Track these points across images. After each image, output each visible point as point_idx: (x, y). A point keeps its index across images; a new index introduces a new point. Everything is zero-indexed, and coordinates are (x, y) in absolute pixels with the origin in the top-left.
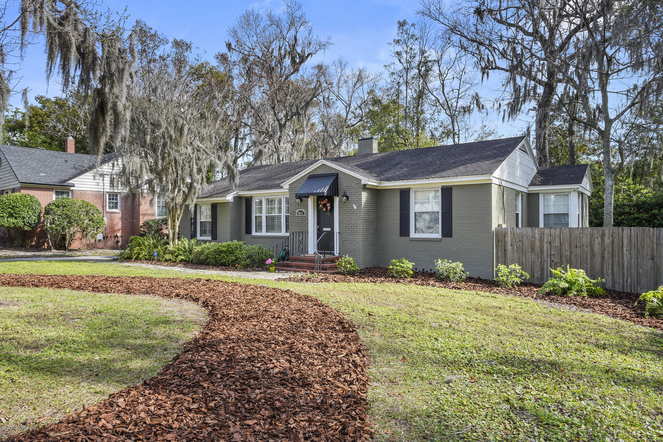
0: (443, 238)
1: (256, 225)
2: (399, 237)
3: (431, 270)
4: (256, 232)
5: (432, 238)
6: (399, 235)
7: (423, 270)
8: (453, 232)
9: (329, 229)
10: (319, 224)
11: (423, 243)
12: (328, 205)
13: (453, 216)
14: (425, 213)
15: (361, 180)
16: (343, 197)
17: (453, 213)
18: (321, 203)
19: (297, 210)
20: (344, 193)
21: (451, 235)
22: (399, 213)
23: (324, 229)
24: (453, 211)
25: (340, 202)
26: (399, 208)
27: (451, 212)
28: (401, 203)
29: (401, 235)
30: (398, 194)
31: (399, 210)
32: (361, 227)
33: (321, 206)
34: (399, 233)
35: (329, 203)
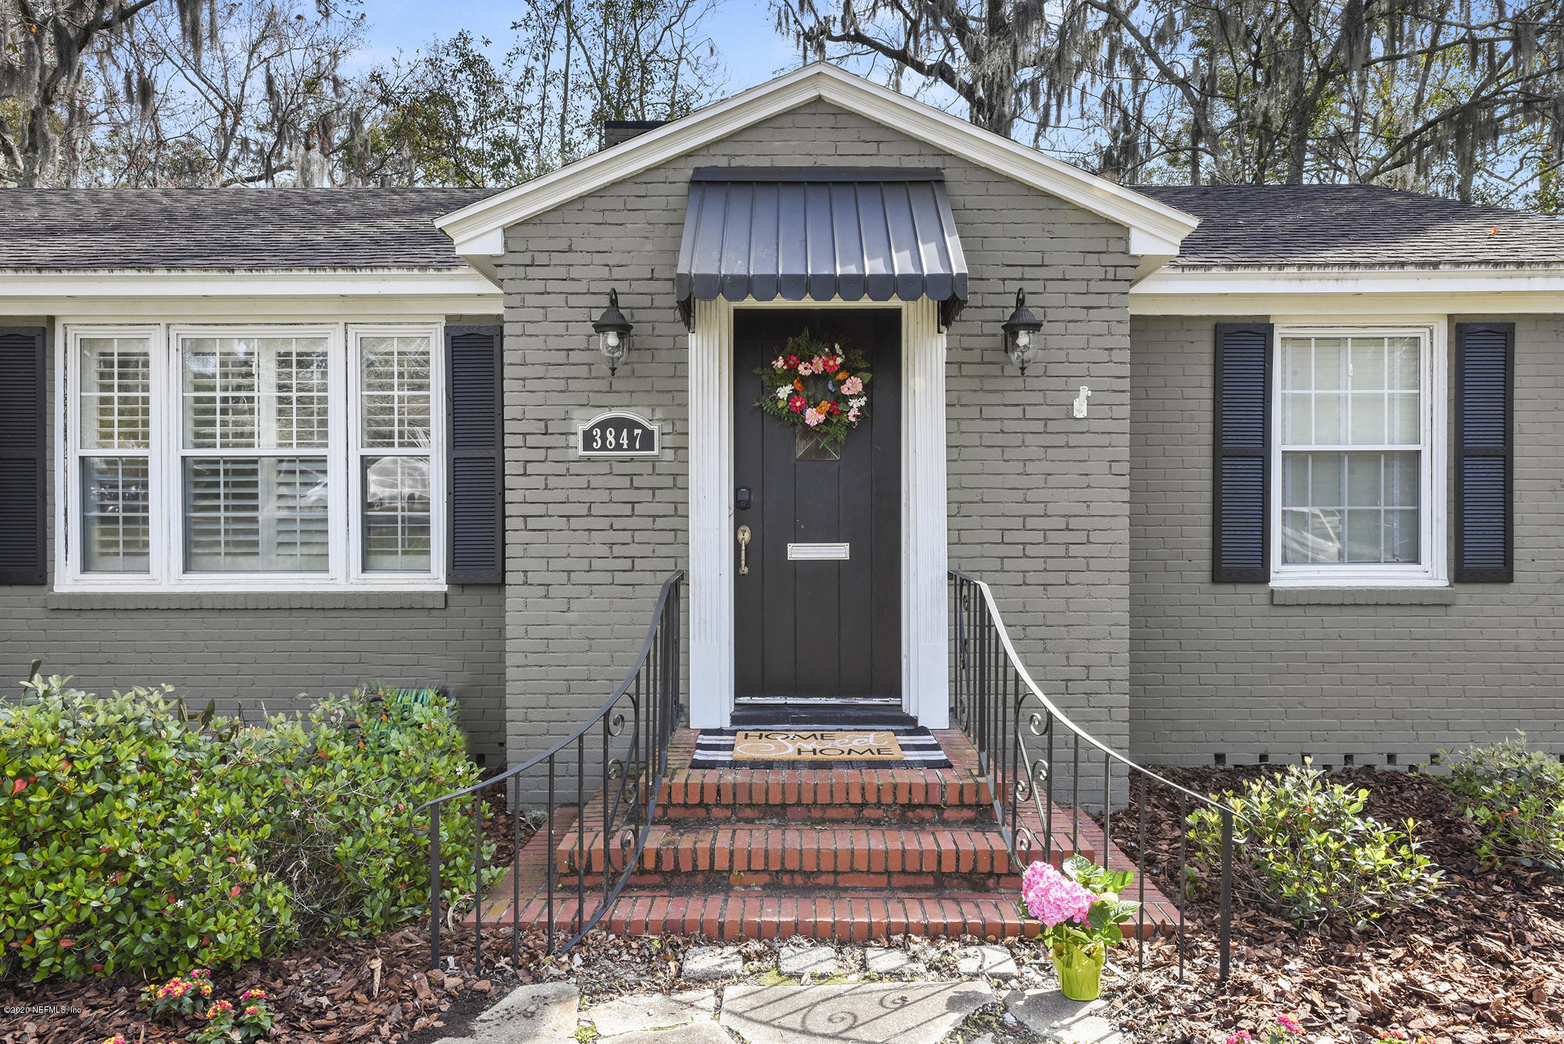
0: (1461, 588)
1: (85, 522)
2: (1207, 587)
3: (1391, 758)
4: (86, 567)
5: (1406, 592)
6: (1206, 576)
7: (1348, 758)
8: (1517, 553)
9: (839, 551)
10: (742, 510)
11: (1349, 616)
12: (853, 385)
13: (1517, 472)
14: (1337, 456)
15: (1121, 231)
16: (1011, 330)
17: (1517, 460)
18: (790, 375)
19: (578, 413)
20: (1020, 302)
21: (1504, 574)
22: (1207, 451)
23: (798, 552)
24: (1517, 449)
25: (954, 365)
26: (1208, 427)
27: (1505, 457)
28: (1216, 387)
29: (1219, 575)
30: (1204, 347)
31: (1208, 438)
32: (1125, 536)
33: (784, 392)
34: (1205, 563)
35: (853, 372)
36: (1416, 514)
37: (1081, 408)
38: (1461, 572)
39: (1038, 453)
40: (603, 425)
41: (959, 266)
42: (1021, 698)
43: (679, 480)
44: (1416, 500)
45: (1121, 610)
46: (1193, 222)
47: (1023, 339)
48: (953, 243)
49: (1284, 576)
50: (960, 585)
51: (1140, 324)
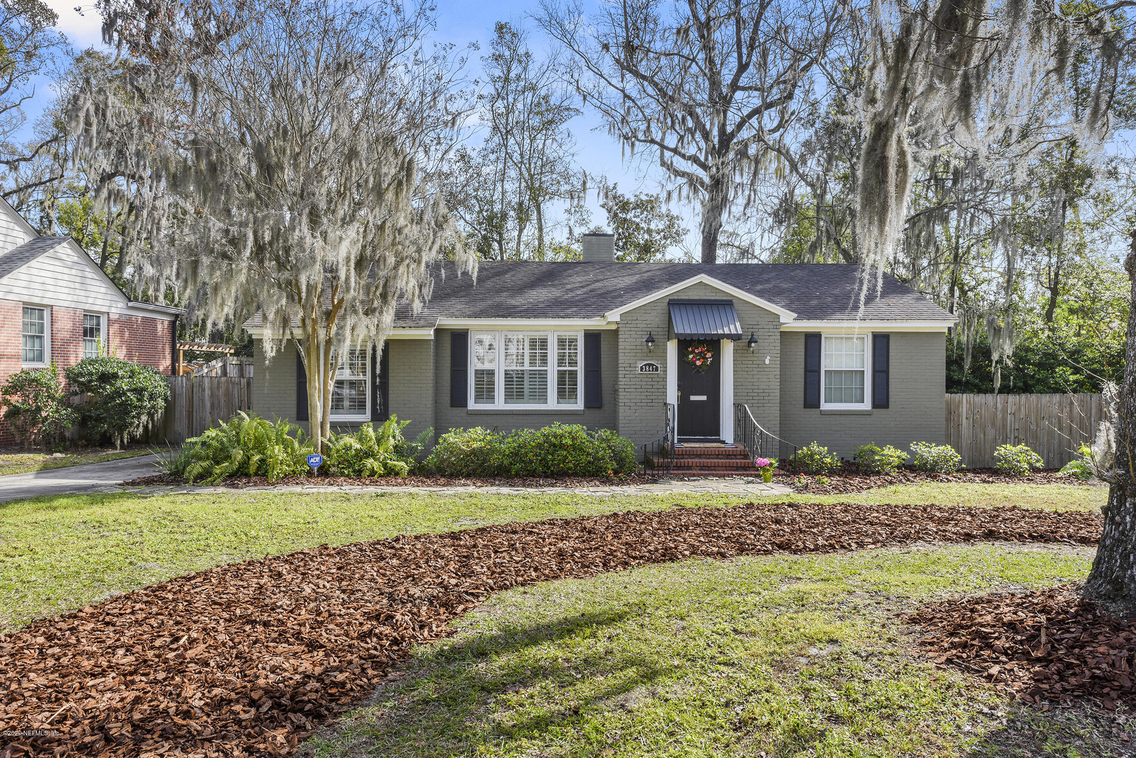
0: (875, 410)
1: (476, 389)
2: (803, 409)
4: (478, 402)
5: (859, 411)
6: (802, 406)
8: (890, 400)
9: (704, 398)
10: (680, 387)
11: (843, 418)
12: (709, 355)
13: (890, 377)
14: (841, 371)
15: (778, 316)
16: (750, 342)
17: (890, 373)
18: (693, 352)
19: (639, 362)
20: (752, 335)
21: (886, 406)
22: (803, 370)
23: (693, 398)
24: (890, 370)
25: (735, 350)
26: (803, 363)
27: (887, 372)
28: (806, 356)
29: (806, 406)
30: (802, 340)
31: (803, 366)
32: (778, 394)
33: (691, 356)
34: (802, 403)
35: (709, 351)
36: (863, 388)
37: (767, 362)
38: (875, 405)
39: (755, 373)
40: (645, 365)
41: (740, 332)
42: (755, 428)
43: (665, 379)
44: (863, 385)
45: (777, 413)
46: (796, 315)
47: (753, 345)
48: (738, 324)
49: (825, 406)
50: (738, 407)
51: (783, 334)
